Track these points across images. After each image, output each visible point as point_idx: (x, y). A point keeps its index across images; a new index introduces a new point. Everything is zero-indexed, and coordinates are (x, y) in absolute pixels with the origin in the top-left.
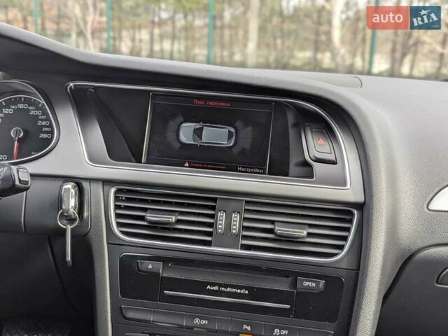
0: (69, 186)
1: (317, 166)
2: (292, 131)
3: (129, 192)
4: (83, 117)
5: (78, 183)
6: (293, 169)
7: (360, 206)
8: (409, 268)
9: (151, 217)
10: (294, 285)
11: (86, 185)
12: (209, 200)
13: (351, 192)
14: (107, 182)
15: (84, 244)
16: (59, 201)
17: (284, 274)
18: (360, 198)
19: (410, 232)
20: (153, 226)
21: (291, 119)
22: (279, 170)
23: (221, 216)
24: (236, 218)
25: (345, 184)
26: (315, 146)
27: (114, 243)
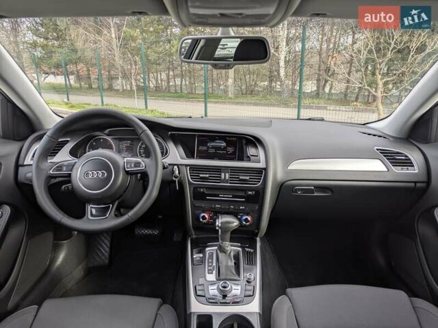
0: (176, 167)
1: (252, 157)
2: (244, 146)
3: (194, 168)
4: (176, 144)
5: (178, 165)
6: (245, 159)
7: (265, 169)
8: (283, 187)
9: (201, 176)
10: (246, 193)
11: (180, 167)
12: (218, 170)
13: (262, 165)
14: (186, 165)
15: (181, 184)
16: (173, 172)
17: (243, 190)
18: (264, 166)
19: (280, 176)
20: (202, 178)
21: (244, 142)
22: (241, 159)
23: (223, 174)
24: (227, 175)
25: (260, 162)
26: (251, 151)
27: (190, 183)
